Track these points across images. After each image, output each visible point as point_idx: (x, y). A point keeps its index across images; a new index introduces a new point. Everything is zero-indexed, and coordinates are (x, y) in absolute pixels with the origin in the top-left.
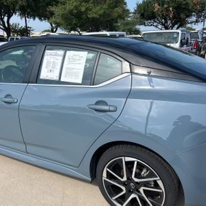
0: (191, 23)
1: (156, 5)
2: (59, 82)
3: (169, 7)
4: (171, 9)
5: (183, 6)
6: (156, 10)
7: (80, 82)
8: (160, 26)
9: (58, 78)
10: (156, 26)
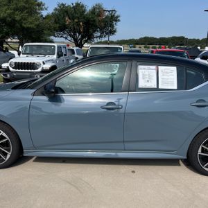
0: (97, 37)
1: (67, 19)
2: (157, 89)
3: (79, 22)
4: (81, 24)
5: (91, 23)
6: (67, 23)
7: (176, 88)
8: (69, 38)
9: (156, 87)
10: (66, 38)
